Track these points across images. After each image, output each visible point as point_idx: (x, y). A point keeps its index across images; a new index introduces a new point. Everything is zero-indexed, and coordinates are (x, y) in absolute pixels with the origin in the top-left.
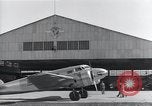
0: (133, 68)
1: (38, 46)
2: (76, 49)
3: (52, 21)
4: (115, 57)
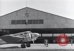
4: (56, 28)
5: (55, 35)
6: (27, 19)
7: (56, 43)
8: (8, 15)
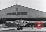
0: (40, 21)
1: (12, 14)
2: (23, 15)
3: (16, 6)
5: (34, 22)
8: (5, 10)
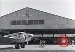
6: (27, 19)
7: (57, 44)
